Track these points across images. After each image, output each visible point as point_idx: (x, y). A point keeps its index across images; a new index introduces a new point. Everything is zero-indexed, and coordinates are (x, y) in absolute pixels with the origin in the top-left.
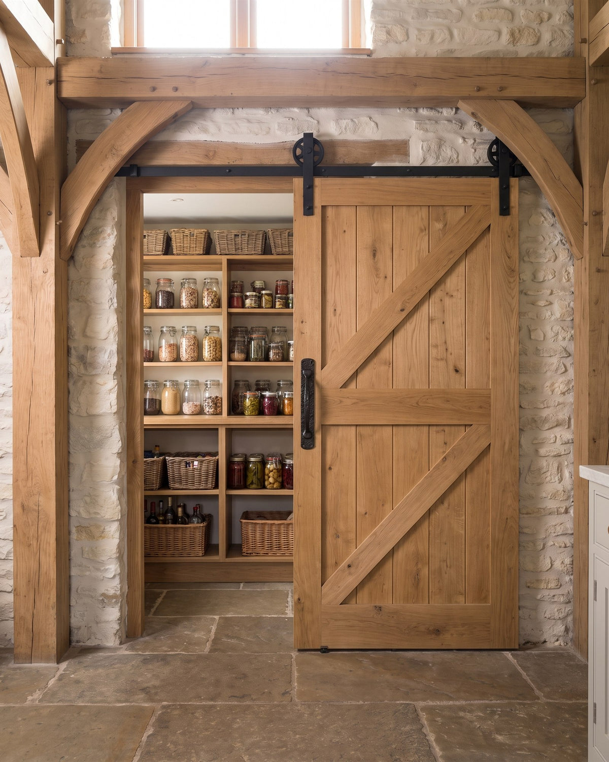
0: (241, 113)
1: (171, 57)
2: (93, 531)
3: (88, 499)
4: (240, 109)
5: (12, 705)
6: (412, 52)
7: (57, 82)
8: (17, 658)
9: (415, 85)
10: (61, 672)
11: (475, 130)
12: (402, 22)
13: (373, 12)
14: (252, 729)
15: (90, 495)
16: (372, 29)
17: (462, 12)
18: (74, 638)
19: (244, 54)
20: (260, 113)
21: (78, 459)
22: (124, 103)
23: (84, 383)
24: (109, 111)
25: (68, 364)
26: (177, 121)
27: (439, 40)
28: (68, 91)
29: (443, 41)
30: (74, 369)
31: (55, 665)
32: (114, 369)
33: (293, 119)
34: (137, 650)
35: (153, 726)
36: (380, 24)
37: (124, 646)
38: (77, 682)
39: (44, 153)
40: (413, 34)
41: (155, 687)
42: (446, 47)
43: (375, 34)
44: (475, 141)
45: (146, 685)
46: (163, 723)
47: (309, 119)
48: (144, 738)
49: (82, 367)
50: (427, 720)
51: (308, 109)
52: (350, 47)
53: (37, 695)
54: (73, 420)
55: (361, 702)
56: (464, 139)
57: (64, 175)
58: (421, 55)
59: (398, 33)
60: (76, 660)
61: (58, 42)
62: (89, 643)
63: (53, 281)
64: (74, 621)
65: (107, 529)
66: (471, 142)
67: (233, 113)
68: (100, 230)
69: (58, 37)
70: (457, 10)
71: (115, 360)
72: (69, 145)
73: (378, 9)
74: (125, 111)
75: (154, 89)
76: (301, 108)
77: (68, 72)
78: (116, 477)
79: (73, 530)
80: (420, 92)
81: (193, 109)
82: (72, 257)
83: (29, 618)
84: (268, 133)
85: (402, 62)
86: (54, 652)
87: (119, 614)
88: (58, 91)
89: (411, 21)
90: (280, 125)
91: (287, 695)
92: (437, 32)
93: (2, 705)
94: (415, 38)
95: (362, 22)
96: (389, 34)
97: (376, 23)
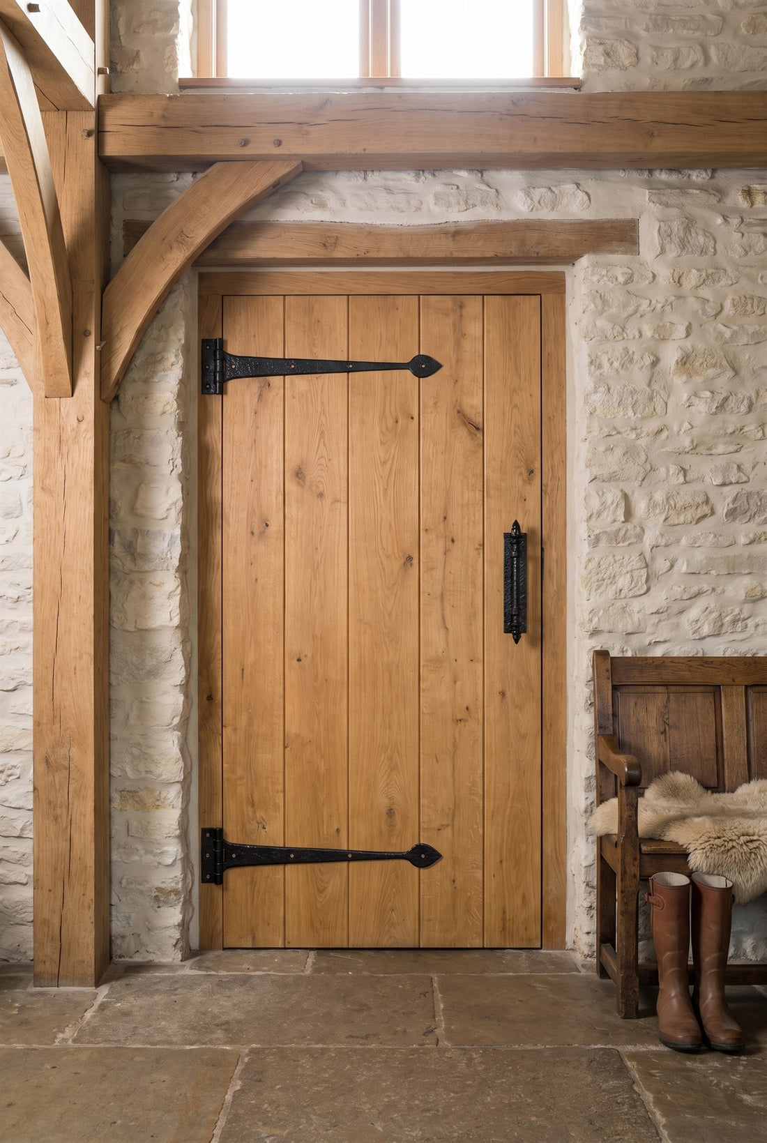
0: (376, 178)
1: (269, 92)
2: (142, 797)
3: (136, 751)
4: (376, 173)
5: (35, 1046)
6: (644, 82)
7: (99, 133)
8: (38, 979)
9: (652, 135)
10: (101, 998)
11: (743, 203)
12: (628, 37)
13: (584, 21)
14: (384, 1084)
15: (138, 745)
16: (581, 49)
17: (724, 20)
18: (116, 950)
19: (382, 88)
20: (406, 179)
21: (122, 693)
22: (200, 165)
23: (132, 582)
24: (173, 176)
25: (110, 555)
26: (281, 192)
27: (687, 64)
28: (113, 148)
29: (693, 65)
30: (116, 563)
31: (92, 989)
32: (176, 562)
33: (458, 188)
34: (208, 969)
35: (240, 1079)
36: (595, 41)
37: (188, 963)
38: (125, 1014)
39: (79, 242)
40: (647, 55)
41: (239, 1022)
42: (699, 74)
43: (586, 55)
44: (742, 221)
45: (224, 1018)
46: (255, 1076)
47: (484, 187)
48: (229, 1097)
49: (129, 558)
50: (640, 1072)
51: (481, 172)
52: (546, 75)
53: (69, 1033)
54: (117, 637)
55: (540, 1047)
56: (725, 218)
57: (107, 275)
58: (659, 88)
59: (623, 52)
60: (123, 982)
61: (101, 71)
62: (138, 959)
63: (91, 433)
64: (117, 926)
65: (164, 794)
66: (735, 221)
67: (365, 178)
68: (159, 357)
69: (100, 64)
70: (715, 17)
71: (177, 550)
72: (112, 228)
73: (591, 16)
74: (199, 176)
75: (245, 143)
76: (471, 170)
77: (115, 118)
78: (176, 721)
79: (116, 796)
80: (659, 145)
81: (304, 172)
82: (116, 398)
83: (56, 921)
84: (418, 209)
85: (631, 98)
86: (91, 971)
87: (180, 917)
88: (99, 145)
89: (643, 33)
90: (437, 197)
91: (431, 1036)
92: (684, 51)
93: (19, 1046)
94: (649, 60)
95: (565, 35)
96: (608, 54)
97: (588, 38)
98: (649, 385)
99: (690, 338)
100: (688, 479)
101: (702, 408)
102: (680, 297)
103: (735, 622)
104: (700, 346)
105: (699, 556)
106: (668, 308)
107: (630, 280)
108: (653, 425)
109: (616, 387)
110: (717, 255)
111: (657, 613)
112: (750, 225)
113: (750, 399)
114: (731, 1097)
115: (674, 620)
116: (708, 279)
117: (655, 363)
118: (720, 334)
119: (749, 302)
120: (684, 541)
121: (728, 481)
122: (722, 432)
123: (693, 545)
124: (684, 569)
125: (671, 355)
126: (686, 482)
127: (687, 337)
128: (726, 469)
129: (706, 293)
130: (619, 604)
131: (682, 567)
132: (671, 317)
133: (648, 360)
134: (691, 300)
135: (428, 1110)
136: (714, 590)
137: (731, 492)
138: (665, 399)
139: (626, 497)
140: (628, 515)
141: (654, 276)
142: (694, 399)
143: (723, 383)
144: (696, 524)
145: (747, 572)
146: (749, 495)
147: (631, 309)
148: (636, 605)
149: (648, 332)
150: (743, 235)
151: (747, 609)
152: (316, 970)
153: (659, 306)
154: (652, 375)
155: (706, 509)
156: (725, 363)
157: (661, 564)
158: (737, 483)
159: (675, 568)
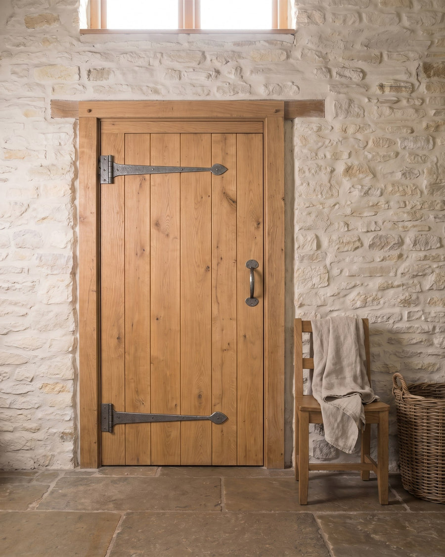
5: (17, 511)
6: (328, 31)
10: (51, 488)
11: (379, 92)
12: (321, 9)
16: (296, 14)
27: (351, 22)
29: (354, 22)
33: (229, 84)
34: (107, 474)
35: (121, 527)
36: (303, 11)
38: (64, 495)
40: (329, 18)
41: (122, 499)
42: (356, 27)
43: (298, 18)
44: (378, 100)
45: (114, 498)
46: (128, 525)
48: (114, 536)
50: (323, 524)
52: (279, 28)
53: (35, 505)
55: (273, 512)
56: (369, 99)
59: (317, 16)
66: (374, 101)
71: (71, 264)
84: (209, 94)
87: (74, 446)
89: (328, 7)
90: (218, 88)
91: (219, 506)
92: (349, 15)
93: (10, 511)
94: (331, 20)
95: (289, 7)
96: (309, 17)
97: (300, 9)
98: (329, 181)
99: (350, 159)
100: (350, 229)
101: (356, 193)
102: (345, 138)
103: (374, 300)
104: (356, 163)
105: (355, 268)
106: (339, 143)
107: (320, 129)
108: (331, 202)
109: (312, 183)
110: (365, 117)
111: (333, 296)
112: (382, 103)
113: (382, 189)
114: (367, 536)
115: (342, 300)
116: (360, 129)
117: (332, 171)
118: (366, 157)
119: (381, 141)
120: (347, 260)
121: (370, 230)
122: (367, 205)
123: (352, 262)
124: (347, 274)
125: (340, 168)
126: (348, 230)
127: (349, 158)
128: (369, 225)
129: (359, 136)
130: (314, 291)
131: (346, 273)
132: (340, 148)
133: (329, 170)
134: (352, 140)
135: (214, 541)
136: (362, 284)
137: (371, 236)
138: (338, 189)
139: (317, 237)
140: (319, 246)
141: (333, 128)
142: (352, 189)
143: (368, 181)
144: (354, 251)
145: (378, 275)
146: (381, 237)
147: (320, 144)
148: (322, 292)
149: (329, 156)
150: (378, 107)
151: (380, 294)
152: (163, 475)
153: (335, 143)
154: (331, 177)
155: (358, 244)
156: (368, 171)
157: (335, 271)
158: (375, 231)
159: (343, 273)
